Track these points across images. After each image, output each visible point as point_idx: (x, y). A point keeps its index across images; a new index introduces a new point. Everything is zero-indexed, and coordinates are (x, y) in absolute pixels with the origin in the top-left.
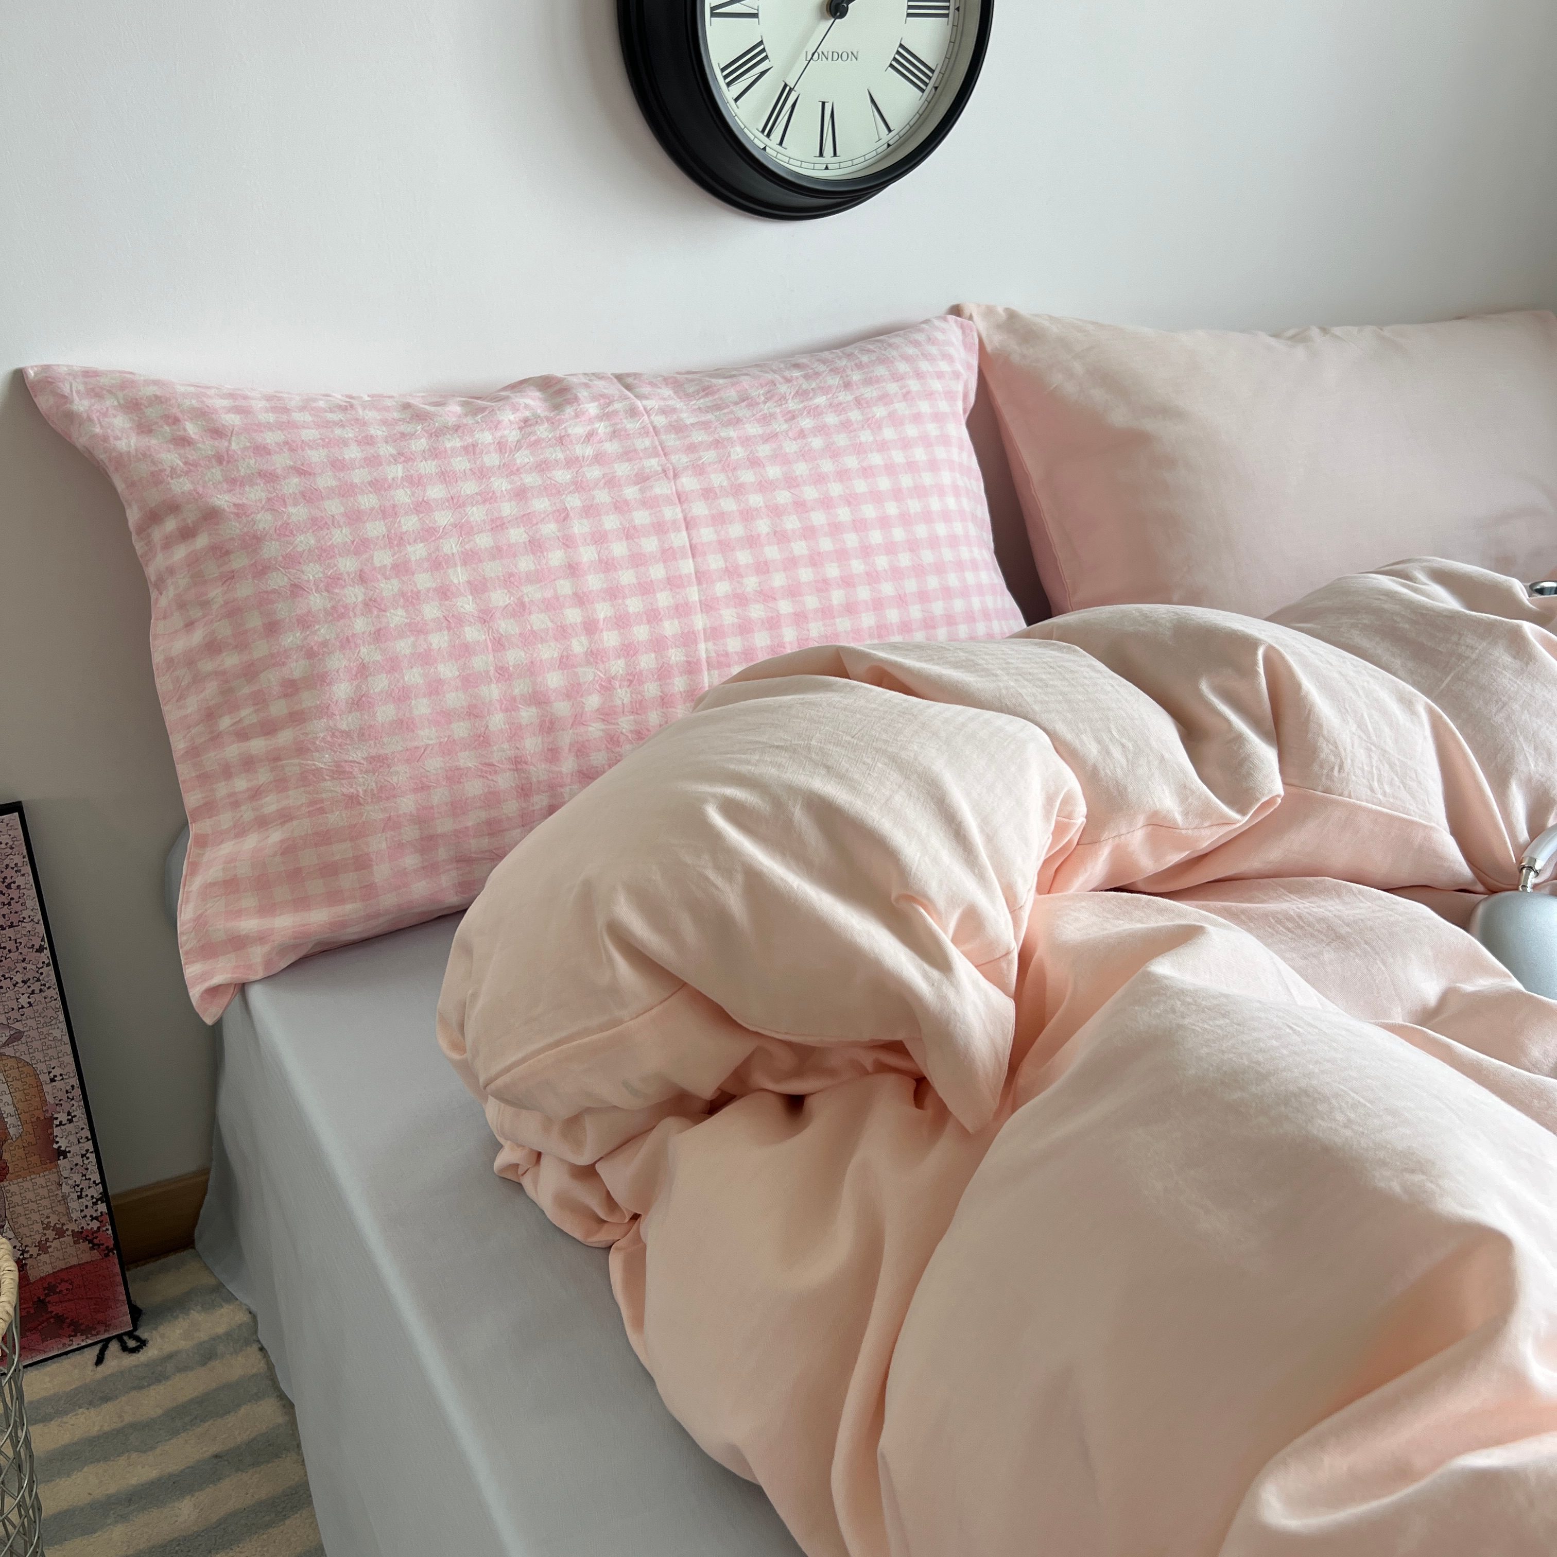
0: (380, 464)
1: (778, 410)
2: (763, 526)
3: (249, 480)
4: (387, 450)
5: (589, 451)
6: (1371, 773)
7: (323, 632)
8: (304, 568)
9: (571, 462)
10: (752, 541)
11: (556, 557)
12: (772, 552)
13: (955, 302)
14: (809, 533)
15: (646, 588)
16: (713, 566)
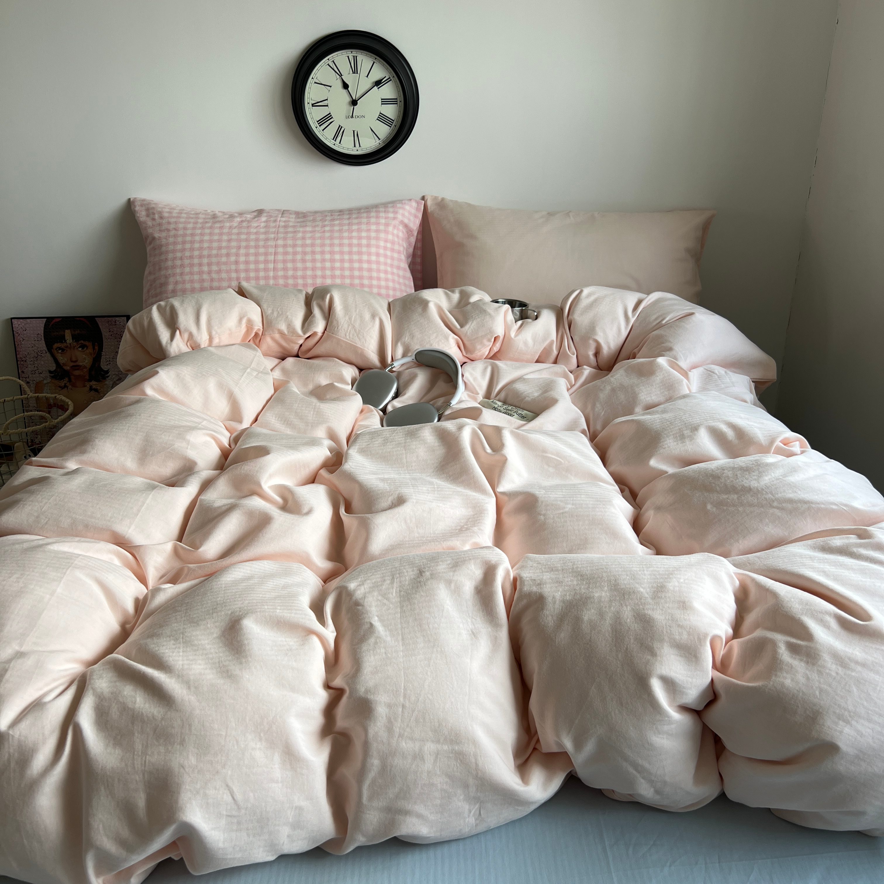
0: (195, 229)
1: (321, 224)
2: (299, 257)
3: (163, 231)
4: (199, 225)
5: (255, 231)
6: (347, 331)
7: (170, 272)
8: (169, 254)
9: (248, 233)
10: (294, 261)
11: (233, 259)
12: (299, 265)
13: (424, 195)
14: (314, 261)
15: (257, 270)
16: (279, 267)
